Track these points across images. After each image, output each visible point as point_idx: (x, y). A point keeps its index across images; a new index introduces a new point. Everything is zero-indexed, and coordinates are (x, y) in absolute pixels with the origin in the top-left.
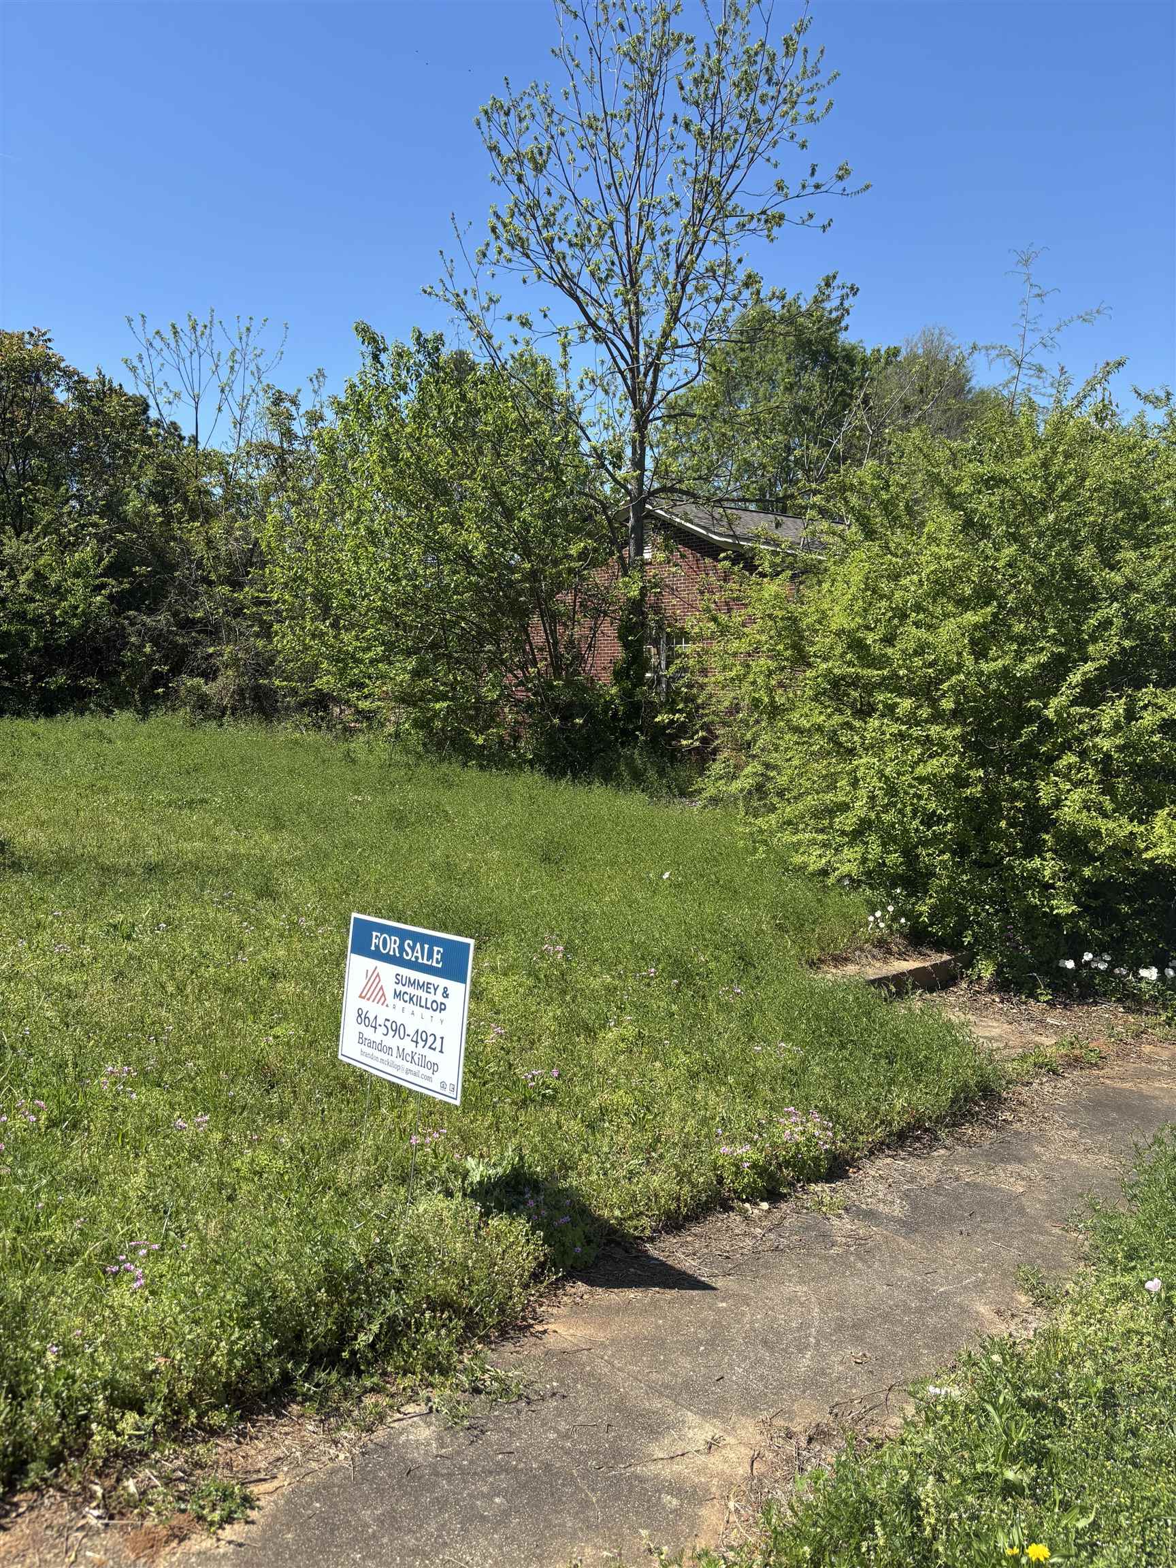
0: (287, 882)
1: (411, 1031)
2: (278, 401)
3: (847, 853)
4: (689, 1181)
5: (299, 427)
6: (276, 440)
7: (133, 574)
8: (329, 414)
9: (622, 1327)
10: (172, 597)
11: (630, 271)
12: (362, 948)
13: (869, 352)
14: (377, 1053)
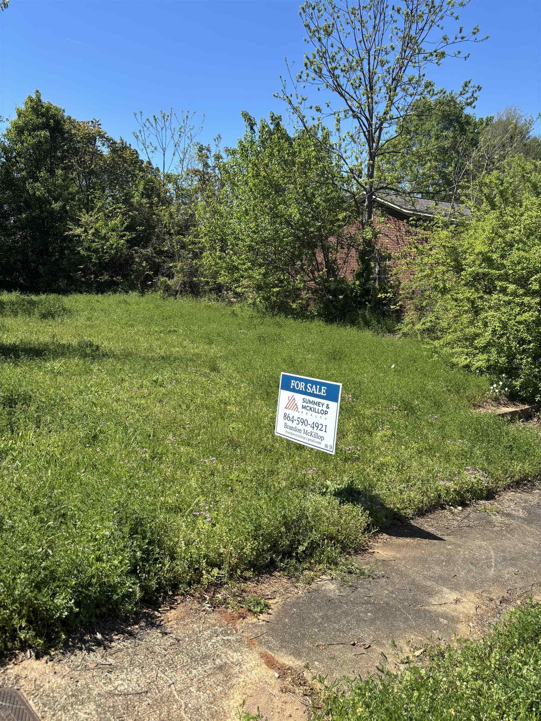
0: (222, 365)
1: (310, 422)
2: (201, 149)
3: (480, 357)
4: (427, 495)
5: (211, 162)
6: (200, 167)
7: (136, 230)
8: (224, 155)
9: (405, 553)
10: (154, 240)
11: (370, 82)
12: (287, 387)
13: (477, 120)
14: (293, 432)
